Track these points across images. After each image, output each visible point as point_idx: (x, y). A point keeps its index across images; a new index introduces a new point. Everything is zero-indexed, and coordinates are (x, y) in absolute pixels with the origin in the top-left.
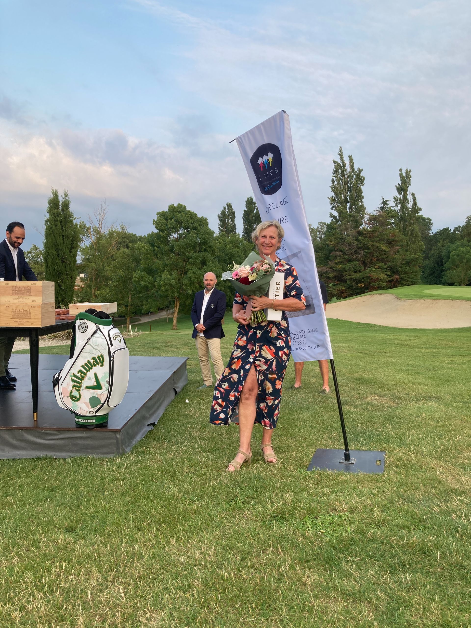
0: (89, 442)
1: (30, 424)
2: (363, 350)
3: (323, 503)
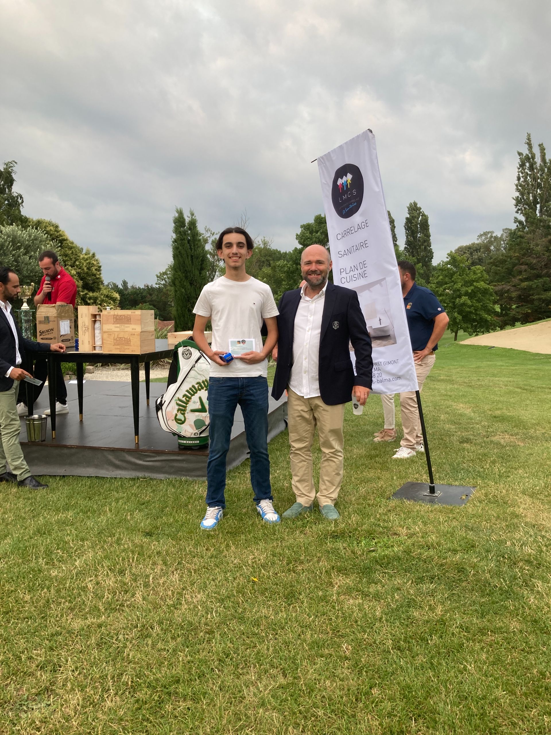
0: (184, 465)
1: (133, 446)
2: (525, 385)
3: (385, 528)
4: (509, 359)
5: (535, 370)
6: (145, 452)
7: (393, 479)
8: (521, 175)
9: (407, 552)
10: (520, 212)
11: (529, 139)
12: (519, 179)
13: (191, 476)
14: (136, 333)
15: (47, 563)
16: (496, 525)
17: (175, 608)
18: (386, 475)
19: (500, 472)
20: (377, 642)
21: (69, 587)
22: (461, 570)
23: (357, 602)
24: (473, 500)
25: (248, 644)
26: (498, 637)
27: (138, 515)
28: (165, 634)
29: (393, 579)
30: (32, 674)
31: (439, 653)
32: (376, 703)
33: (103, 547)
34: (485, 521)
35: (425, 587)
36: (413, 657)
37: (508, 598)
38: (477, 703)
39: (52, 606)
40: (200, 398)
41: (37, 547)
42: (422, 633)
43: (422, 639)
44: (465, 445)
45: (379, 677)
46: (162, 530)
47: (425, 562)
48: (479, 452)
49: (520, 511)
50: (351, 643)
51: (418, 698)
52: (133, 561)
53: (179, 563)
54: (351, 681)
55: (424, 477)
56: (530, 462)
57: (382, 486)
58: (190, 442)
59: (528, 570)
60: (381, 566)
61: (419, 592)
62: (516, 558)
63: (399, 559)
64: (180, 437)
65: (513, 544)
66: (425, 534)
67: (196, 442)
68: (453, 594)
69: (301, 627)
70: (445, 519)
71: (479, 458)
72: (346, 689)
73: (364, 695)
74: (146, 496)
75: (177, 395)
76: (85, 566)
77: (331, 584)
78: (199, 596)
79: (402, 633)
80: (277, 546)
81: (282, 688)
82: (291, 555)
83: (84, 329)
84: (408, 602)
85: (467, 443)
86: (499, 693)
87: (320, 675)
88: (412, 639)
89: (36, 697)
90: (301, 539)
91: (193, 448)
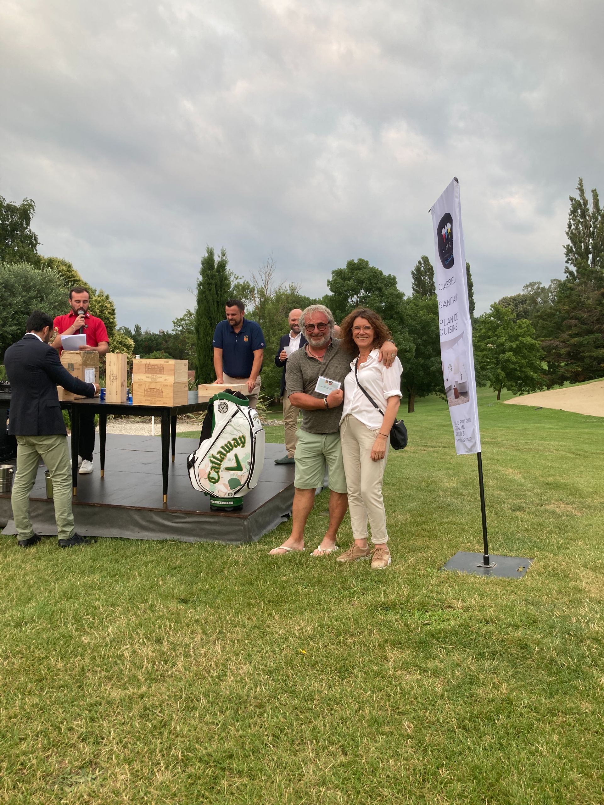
0: (217, 527)
1: (160, 506)
2: (578, 450)
3: (439, 600)
4: (558, 422)
5: (587, 434)
6: (174, 513)
7: (443, 548)
8: (572, 222)
9: (465, 626)
10: (570, 262)
11: (581, 184)
12: (570, 226)
13: (223, 540)
14: (168, 384)
15: (77, 630)
16: (558, 600)
17: (221, 680)
18: (434, 544)
19: (558, 543)
20: (441, 720)
21: (105, 655)
22: (524, 647)
23: (415, 677)
24: (531, 573)
25: (301, 720)
26: (570, 719)
27: (170, 581)
28: (212, 707)
29: (452, 654)
30: (73, 746)
31: (508, 734)
32: (445, 784)
33: (135, 613)
34: (546, 595)
35: (486, 664)
36: (480, 737)
37: (577, 678)
38: (552, 786)
39: (88, 674)
40: (236, 456)
41: (65, 612)
42: (487, 712)
43: (489, 719)
44: (518, 513)
45: (446, 757)
46: (198, 597)
47: (485, 637)
48: (534, 521)
49: (583, 585)
50: (412, 721)
51: (489, 779)
52: (170, 629)
53: (220, 632)
54: (416, 761)
55: (476, 547)
56: (590, 533)
57: (431, 556)
58: (223, 503)
59: (596, 649)
60: (438, 641)
61: (481, 669)
62: (582, 636)
63: (456, 634)
64: (213, 497)
65: (578, 621)
66: (482, 608)
67: (230, 503)
68: (517, 672)
69: (358, 703)
70: (502, 593)
71: (534, 528)
72: (412, 769)
73: (432, 775)
74: (177, 561)
75: (211, 452)
76: (119, 633)
77: (386, 658)
78: (245, 668)
79: (467, 712)
80: (324, 617)
81: (343, 766)
82: (340, 627)
83: (112, 378)
84: (470, 679)
85: (520, 511)
86: (574, 775)
87: (382, 753)
88: (477, 718)
89: (80, 771)
90: (350, 610)
91: (226, 509)
